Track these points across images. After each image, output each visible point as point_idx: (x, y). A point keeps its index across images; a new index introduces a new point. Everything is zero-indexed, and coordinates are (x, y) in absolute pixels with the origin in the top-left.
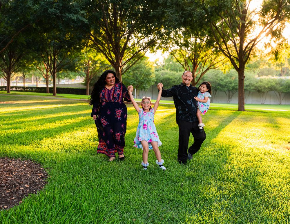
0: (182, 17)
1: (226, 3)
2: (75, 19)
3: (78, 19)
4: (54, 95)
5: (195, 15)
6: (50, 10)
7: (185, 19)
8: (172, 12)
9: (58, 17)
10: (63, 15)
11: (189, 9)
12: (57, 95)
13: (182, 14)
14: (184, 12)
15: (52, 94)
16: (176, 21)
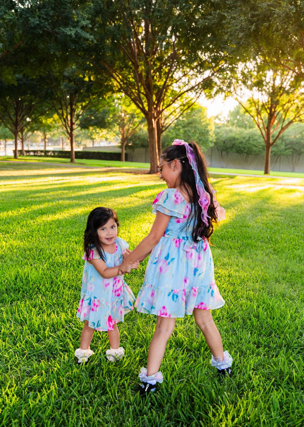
0: (251, 23)
2: (73, 34)
3: (77, 34)
4: (72, 161)
5: (276, 16)
6: (32, 20)
7: (257, 26)
8: (235, 15)
12: (76, 161)
13: (253, 16)
15: (69, 160)
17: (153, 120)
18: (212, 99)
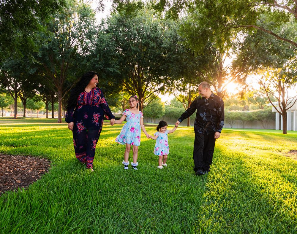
0: (180, 69)
1: (209, 58)
2: (112, 71)
3: (114, 71)
5: (189, 67)
6: (96, 65)
7: (182, 70)
8: (174, 66)
9: (102, 70)
10: (105, 68)
11: (185, 63)
13: (181, 66)
14: (182, 65)
16: (177, 71)
17: (141, 103)
18: (164, 95)
